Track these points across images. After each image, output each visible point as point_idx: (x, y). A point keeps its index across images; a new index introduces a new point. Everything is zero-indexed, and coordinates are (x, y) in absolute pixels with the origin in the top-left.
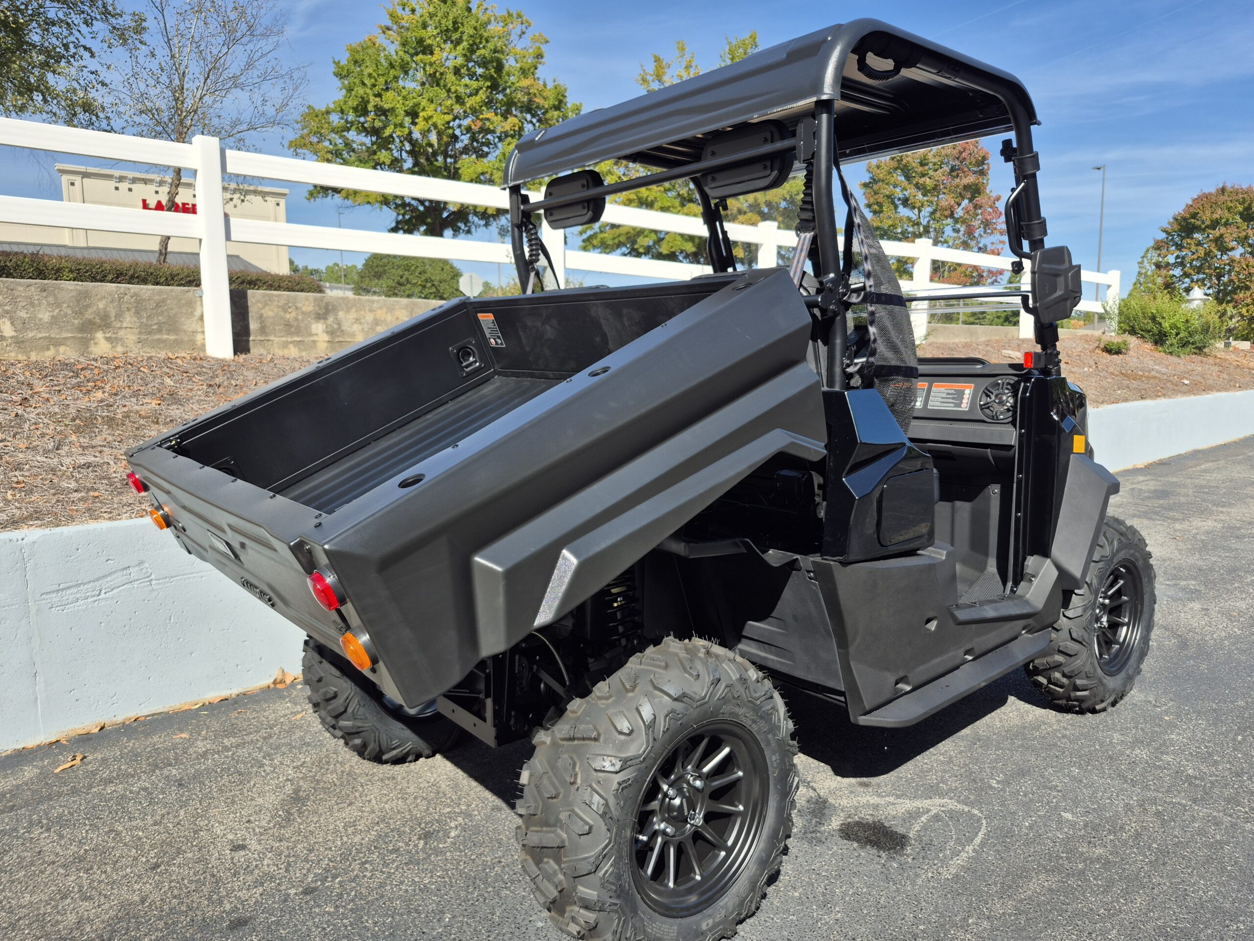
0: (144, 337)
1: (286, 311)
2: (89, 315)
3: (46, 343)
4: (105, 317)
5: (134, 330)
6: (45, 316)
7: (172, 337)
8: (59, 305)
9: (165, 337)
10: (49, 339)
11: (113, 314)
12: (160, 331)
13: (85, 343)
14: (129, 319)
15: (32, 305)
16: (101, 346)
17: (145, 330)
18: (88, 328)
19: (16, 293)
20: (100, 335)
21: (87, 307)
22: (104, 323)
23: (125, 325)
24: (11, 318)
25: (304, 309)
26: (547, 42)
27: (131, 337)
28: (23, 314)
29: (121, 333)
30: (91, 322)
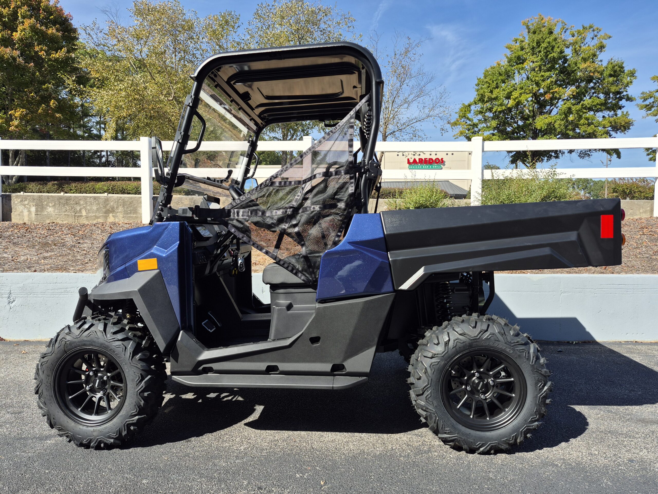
0: (125, 215)
1: (178, 204)
2: (108, 207)
3: (94, 218)
4: (113, 208)
5: (123, 213)
6: (95, 208)
7: (134, 215)
8: (98, 204)
9: (132, 215)
10: (95, 216)
11: (115, 207)
12: (130, 213)
13: (106, 217)
14: (121, 209)
15: (91, 204)
16: (111, 219)
17: (126, 213)
18: (107, 212)
19: (87, 200)
20: (111, 215)
21: (107, 204)
22: (112, 210)
23: (119, 211)
24: (85, 209)
25: (185, 203)
26: (610, 37)
27: (120, 215)
28: (88, 208)
29: (118, 214)
30: (108, 210)
